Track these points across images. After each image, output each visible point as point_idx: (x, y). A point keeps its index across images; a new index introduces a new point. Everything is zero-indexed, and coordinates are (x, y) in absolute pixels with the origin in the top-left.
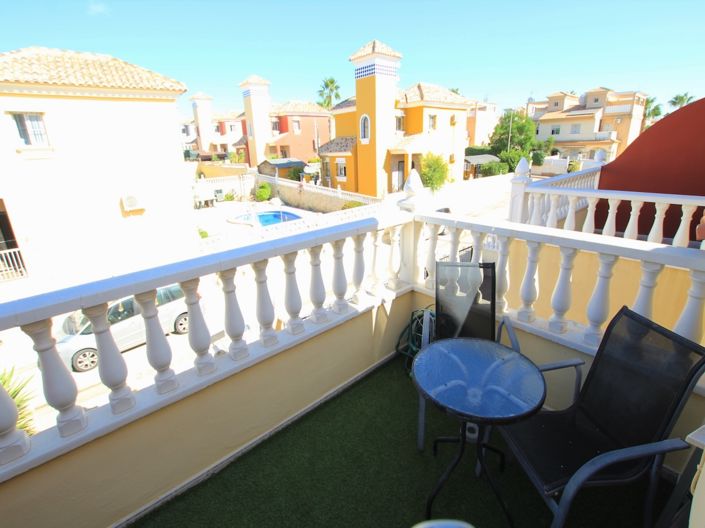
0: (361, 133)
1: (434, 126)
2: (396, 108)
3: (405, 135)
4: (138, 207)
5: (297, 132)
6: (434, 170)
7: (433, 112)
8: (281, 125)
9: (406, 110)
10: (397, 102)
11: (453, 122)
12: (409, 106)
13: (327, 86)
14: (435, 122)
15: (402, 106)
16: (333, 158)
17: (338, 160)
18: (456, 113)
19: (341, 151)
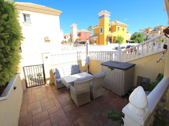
0: (100, 32)
1: (119, 30)
2: (109, 26)
3: (111, 32)
4: (49, 39)
5: (83, 36)
6: (120, 39)
7: (119, 26)
8: (79, 35)
9: (111, 26)
10: (109, 24)
11: (123, 30)
12: (112, 25)
13: (90, 27)
14: (119, 29)
15: (111, 25)
16: (93, 39)
17: (94, 39)
18: (124, 27)
19: (95, 37)
